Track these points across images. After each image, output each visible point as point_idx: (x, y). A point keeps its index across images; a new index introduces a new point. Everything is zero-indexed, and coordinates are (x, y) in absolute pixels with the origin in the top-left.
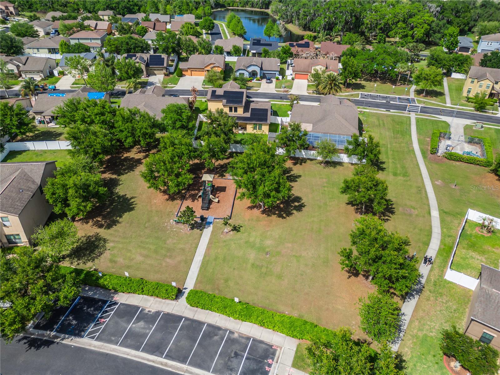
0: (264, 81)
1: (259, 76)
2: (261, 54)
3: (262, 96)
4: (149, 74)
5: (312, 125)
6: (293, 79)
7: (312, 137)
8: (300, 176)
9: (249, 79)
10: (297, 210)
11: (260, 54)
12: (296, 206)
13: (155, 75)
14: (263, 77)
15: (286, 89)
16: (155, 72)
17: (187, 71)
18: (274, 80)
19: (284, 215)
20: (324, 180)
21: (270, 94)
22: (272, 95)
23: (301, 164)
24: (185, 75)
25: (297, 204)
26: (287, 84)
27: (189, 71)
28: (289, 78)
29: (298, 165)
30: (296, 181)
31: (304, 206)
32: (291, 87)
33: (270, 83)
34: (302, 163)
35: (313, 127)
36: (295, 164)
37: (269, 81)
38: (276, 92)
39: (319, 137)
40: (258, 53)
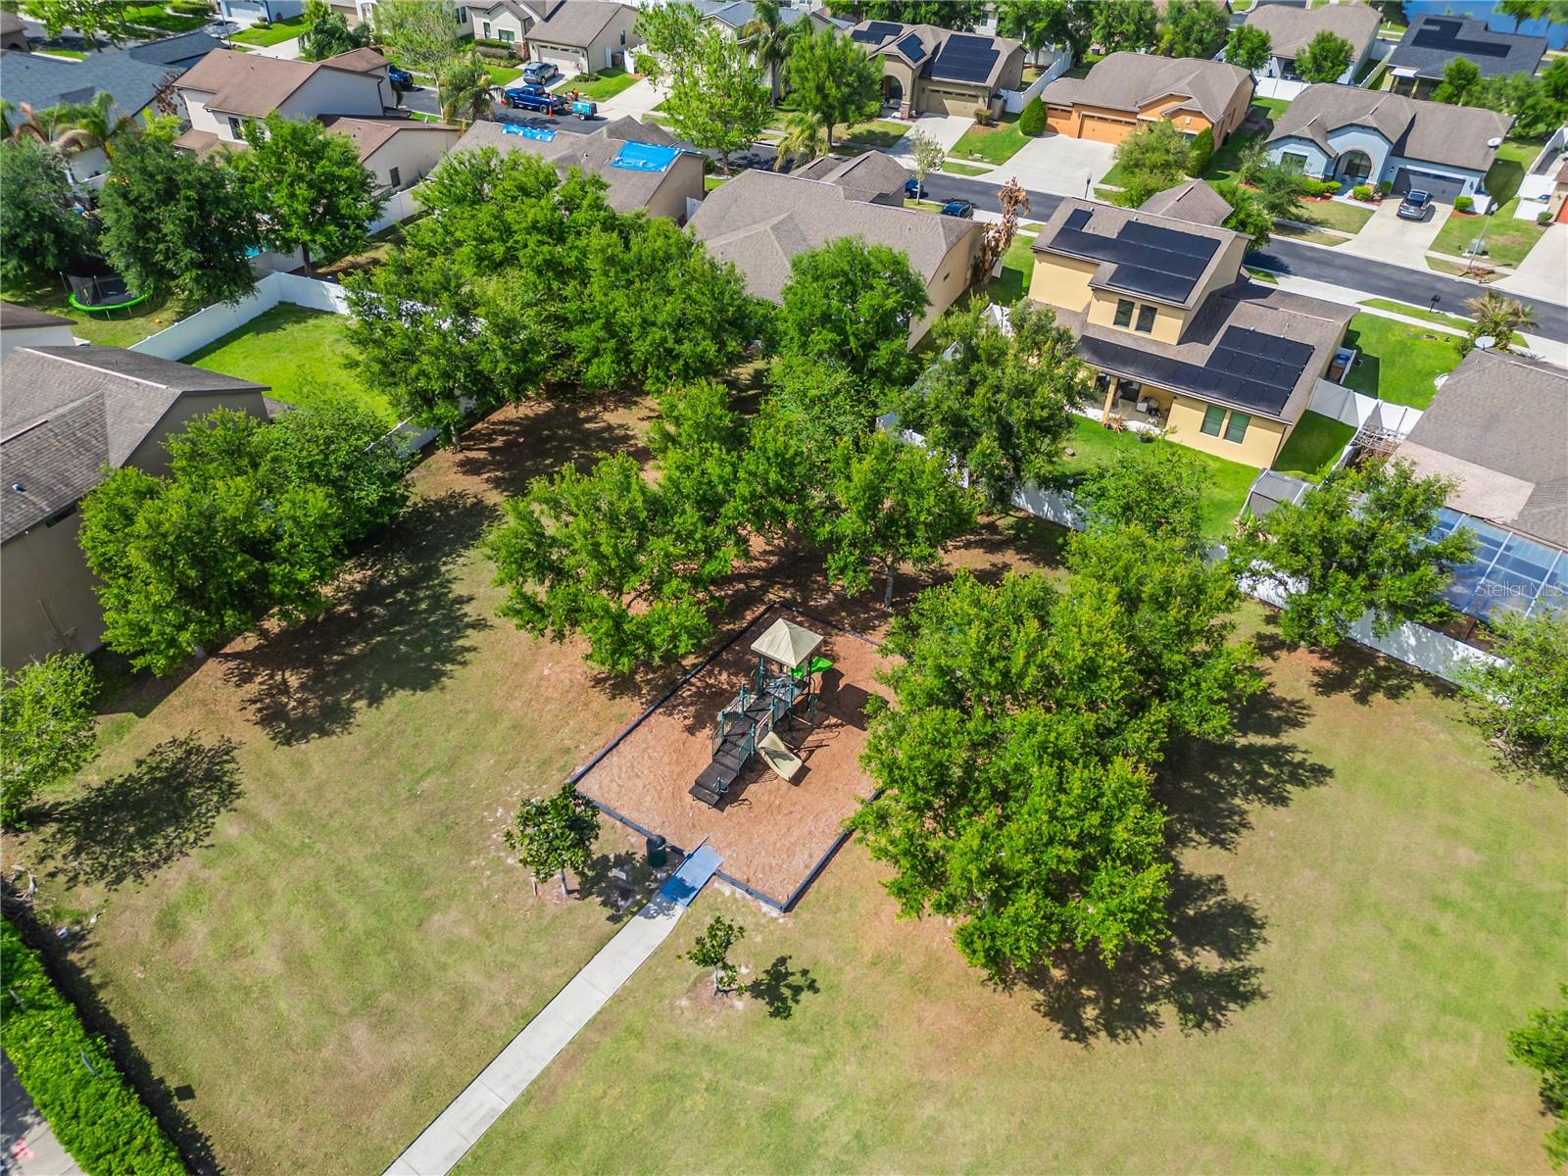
0: (1393, 205)
1: (1373, 181)
2: (1435, 84)
3: (1343, 274)
4: (923, 107)
5: (1528, 488)
6: (1544, 221)
7: (1502, 560)
8: (1321, 773)
9: (1323, 186)
10: (1184, 1009)
11: (1427, 88)
12: (1190, 979)
13: (945, 113)
14: (1396, 186)
15: (1484, 263)
16: (948, 103)
17: (1066, 113)
18: (1443, 211)
19: (1090, 1013)
20: (1465, 855)
21: (1386, 272)
22: (1398, 276)
23: (1362, 698)
24: (1054, 131)
25: (1208, 961)
26: (1498, 240)
27: (1075, 115)
28: (1527, 211)
29: (1344, 698)
30: (1282, 800)
31: (1245, 998)
32: (1514, 256)
33: (1419, 220)
34: (1376, 688)
35: (1530, 503)
36: (1329, 685)
37: (1412, 211)
38: (1425, 268)
39: (1540, 573)
40: (1424, 82)
